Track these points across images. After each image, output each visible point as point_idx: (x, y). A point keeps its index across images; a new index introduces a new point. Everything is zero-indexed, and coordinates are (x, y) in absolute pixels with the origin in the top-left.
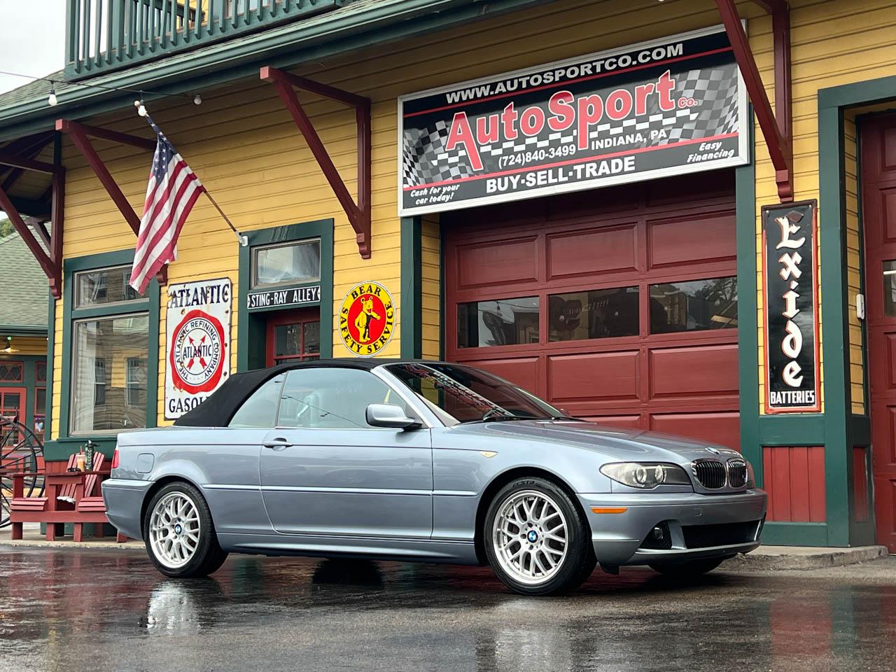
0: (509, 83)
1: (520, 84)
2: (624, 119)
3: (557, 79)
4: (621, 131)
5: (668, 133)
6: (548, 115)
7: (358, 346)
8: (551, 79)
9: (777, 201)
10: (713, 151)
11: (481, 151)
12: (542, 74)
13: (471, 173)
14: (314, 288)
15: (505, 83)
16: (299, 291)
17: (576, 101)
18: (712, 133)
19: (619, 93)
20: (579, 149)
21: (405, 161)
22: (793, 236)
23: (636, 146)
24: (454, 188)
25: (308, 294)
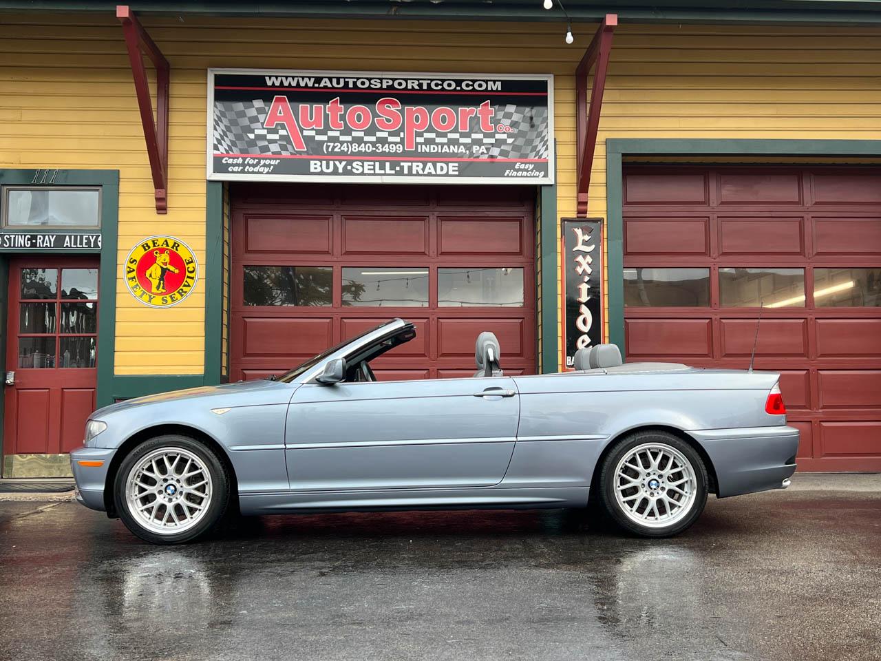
0: (334, 81)
1: (346, 83)
2: (449, 132)
3: (384, 87)
4: (446, 141)
5: (488, 149)
6: (375, 115)
7: (150, 296)
8: (379, 86)
9: (574, 215)
10: (527, 171)
11: (304, 134)
12: (369, 79)
13: (292, 151)
14: (92, 236)
15: (330, 79)
16: (73, 237)
17: (403, 109)
18: (526, 156)
19: (443, 110)
20: (406, 149)
21: (215, 129)
22: (585, 243)
23: (459, 155)
24: (273, 162)
25: (85, 241)
